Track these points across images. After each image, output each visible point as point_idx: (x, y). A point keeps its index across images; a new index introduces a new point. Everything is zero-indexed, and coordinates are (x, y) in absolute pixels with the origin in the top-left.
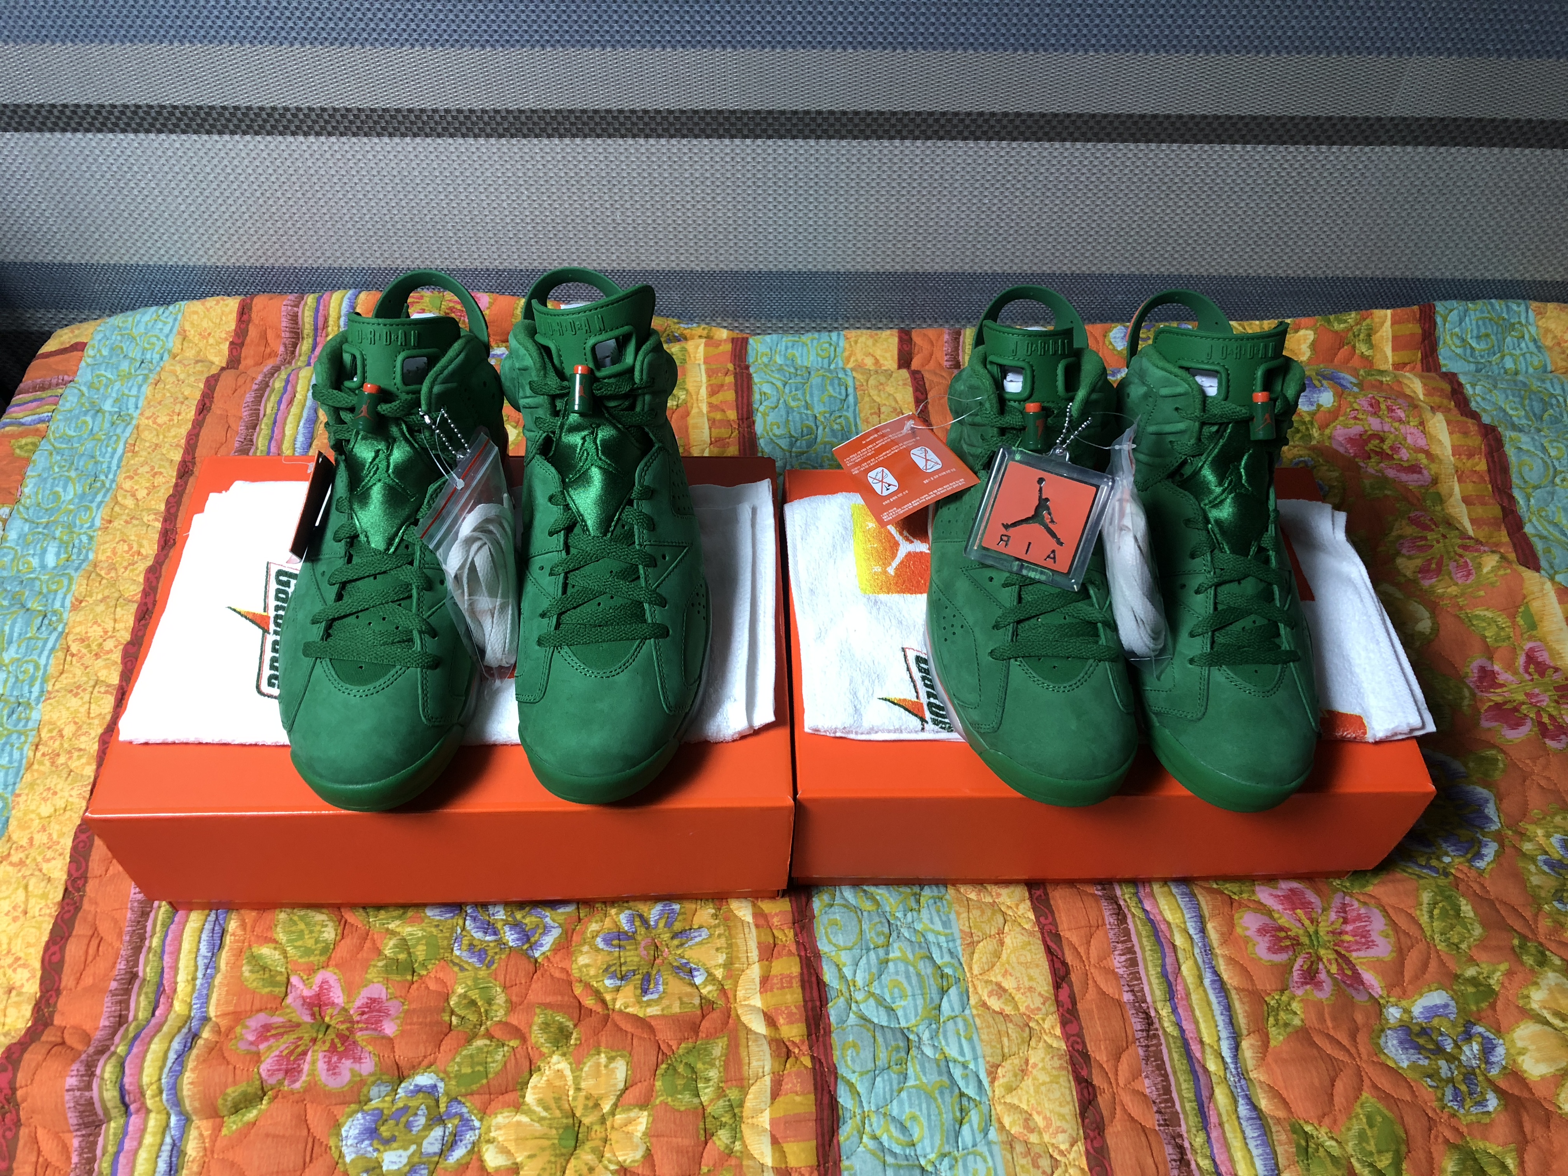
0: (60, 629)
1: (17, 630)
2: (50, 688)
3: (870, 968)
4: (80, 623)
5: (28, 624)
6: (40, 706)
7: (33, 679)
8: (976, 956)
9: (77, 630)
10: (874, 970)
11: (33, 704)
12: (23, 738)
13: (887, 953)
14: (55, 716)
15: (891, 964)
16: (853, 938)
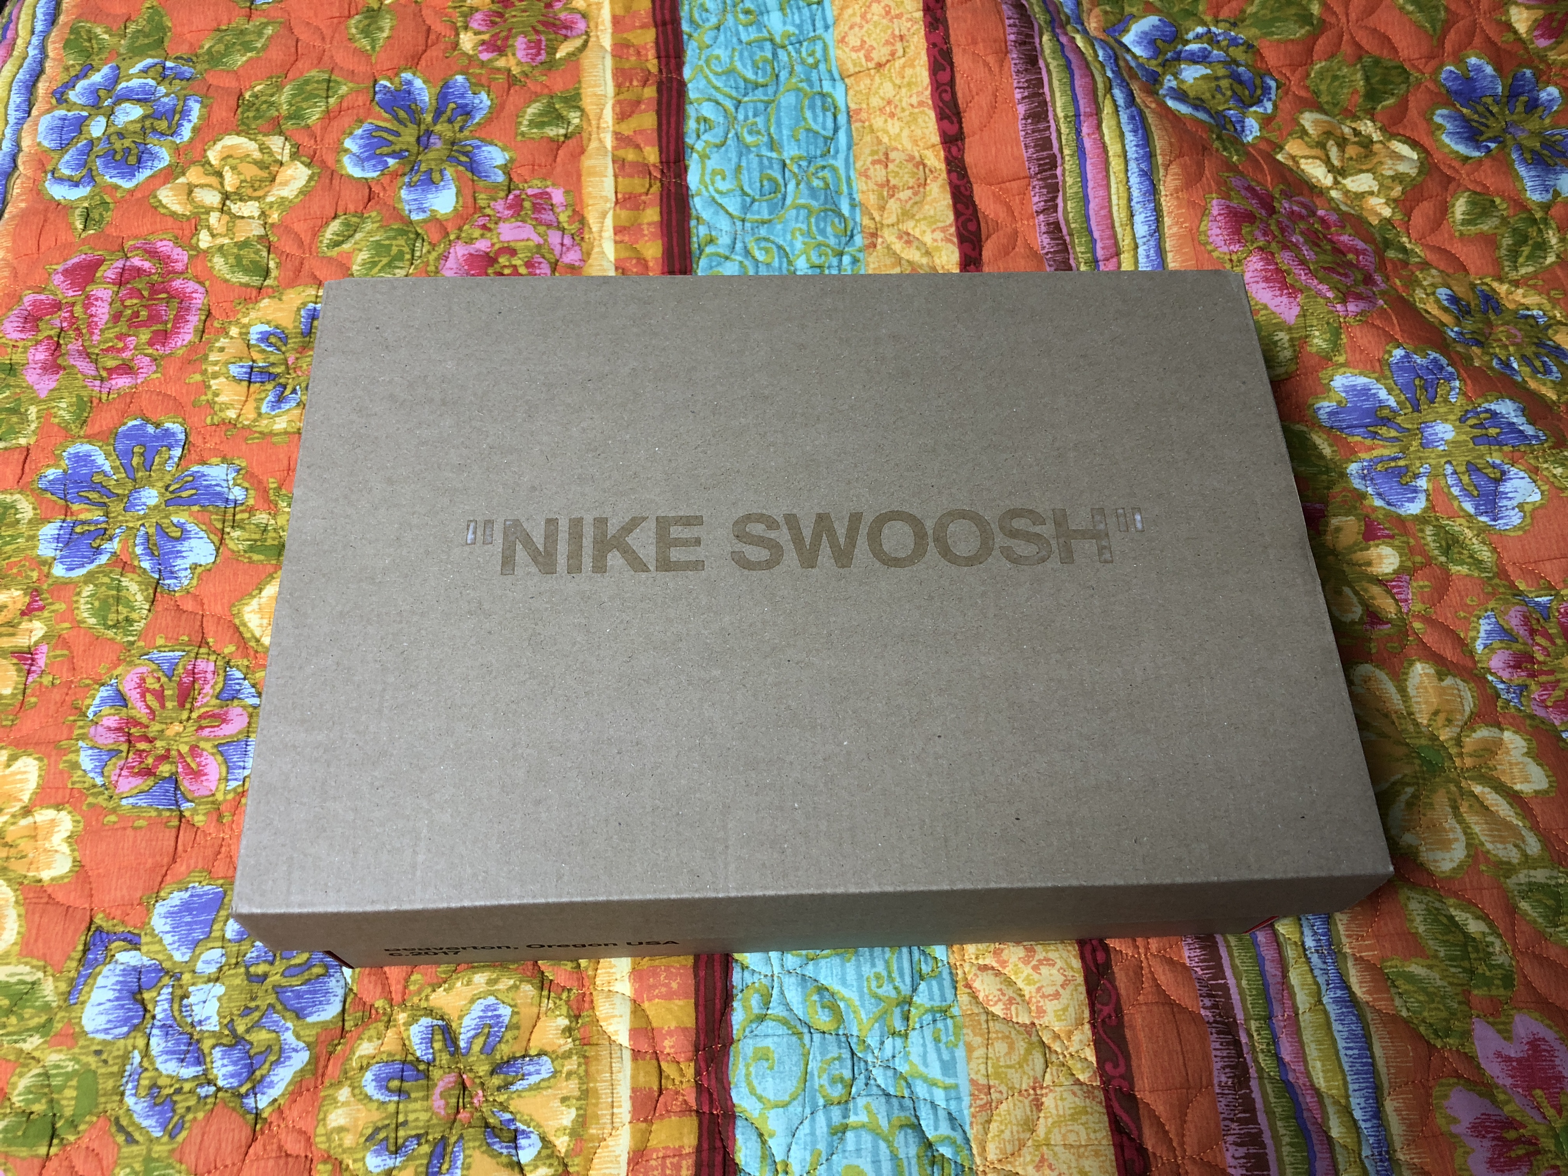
3: (814, 1143)
8: (994, 1126)
10: (822, 1146)
13: (845, 1116)
15: (849, 1135)
16: (791, 1085)
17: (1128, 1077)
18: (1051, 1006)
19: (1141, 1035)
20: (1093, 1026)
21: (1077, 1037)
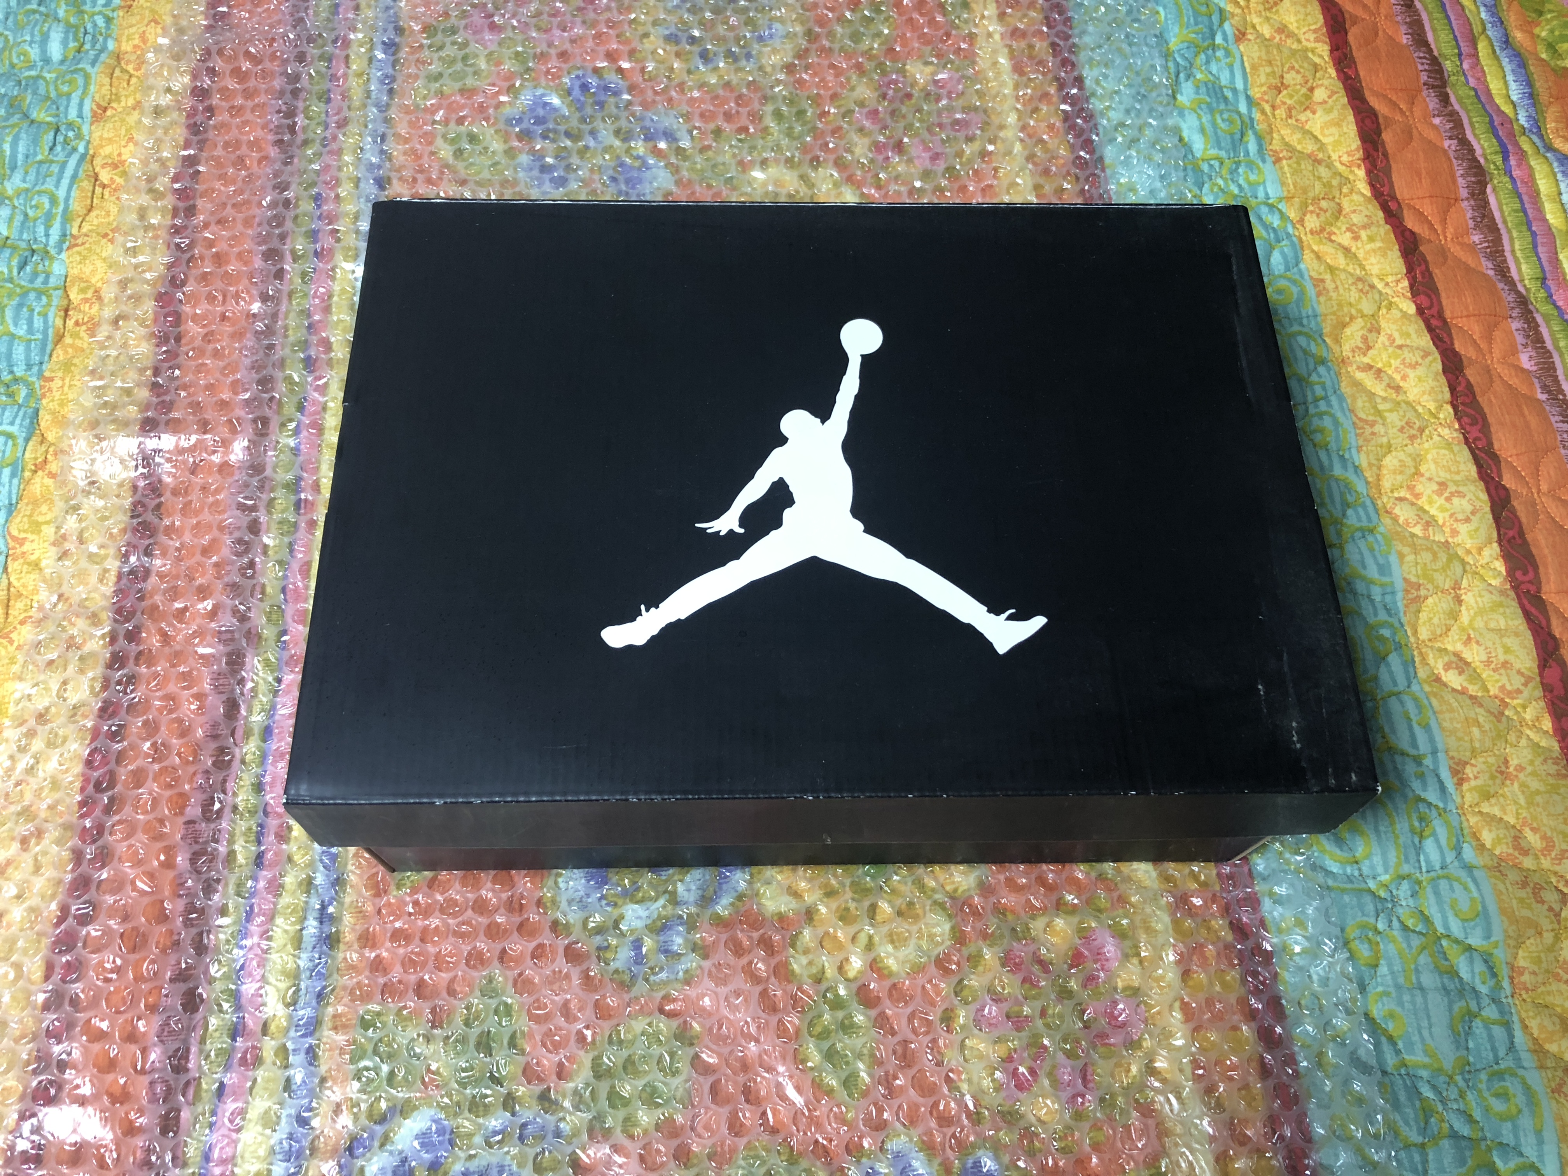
0: (81, 149)
1: (21, 149)
2: (75, 231)
4: (110, 141)
5: (35, 141)
6: (63, 256)
7: (49, 218)
9: (107, 150)
11: (53, 252)
12: (44, 299)
14: (88, 269)
17: (1537, 582)
18: (1463, 528)
19: (1546, 551)
20: (1501, 545)
21: (1486, 552)
